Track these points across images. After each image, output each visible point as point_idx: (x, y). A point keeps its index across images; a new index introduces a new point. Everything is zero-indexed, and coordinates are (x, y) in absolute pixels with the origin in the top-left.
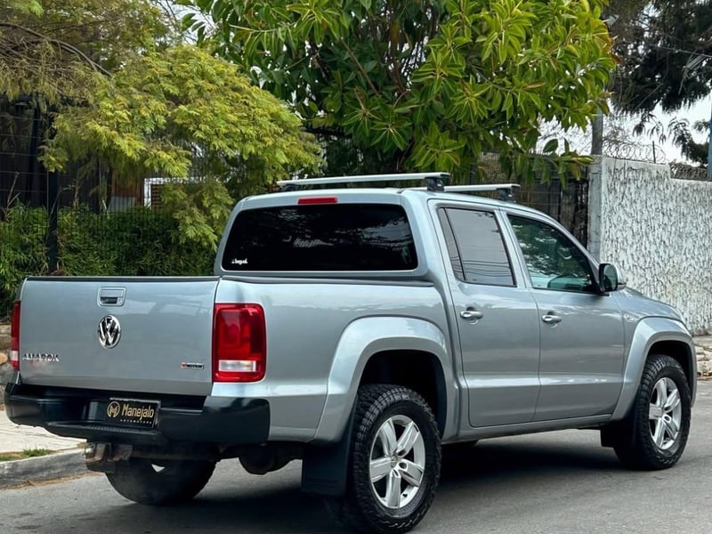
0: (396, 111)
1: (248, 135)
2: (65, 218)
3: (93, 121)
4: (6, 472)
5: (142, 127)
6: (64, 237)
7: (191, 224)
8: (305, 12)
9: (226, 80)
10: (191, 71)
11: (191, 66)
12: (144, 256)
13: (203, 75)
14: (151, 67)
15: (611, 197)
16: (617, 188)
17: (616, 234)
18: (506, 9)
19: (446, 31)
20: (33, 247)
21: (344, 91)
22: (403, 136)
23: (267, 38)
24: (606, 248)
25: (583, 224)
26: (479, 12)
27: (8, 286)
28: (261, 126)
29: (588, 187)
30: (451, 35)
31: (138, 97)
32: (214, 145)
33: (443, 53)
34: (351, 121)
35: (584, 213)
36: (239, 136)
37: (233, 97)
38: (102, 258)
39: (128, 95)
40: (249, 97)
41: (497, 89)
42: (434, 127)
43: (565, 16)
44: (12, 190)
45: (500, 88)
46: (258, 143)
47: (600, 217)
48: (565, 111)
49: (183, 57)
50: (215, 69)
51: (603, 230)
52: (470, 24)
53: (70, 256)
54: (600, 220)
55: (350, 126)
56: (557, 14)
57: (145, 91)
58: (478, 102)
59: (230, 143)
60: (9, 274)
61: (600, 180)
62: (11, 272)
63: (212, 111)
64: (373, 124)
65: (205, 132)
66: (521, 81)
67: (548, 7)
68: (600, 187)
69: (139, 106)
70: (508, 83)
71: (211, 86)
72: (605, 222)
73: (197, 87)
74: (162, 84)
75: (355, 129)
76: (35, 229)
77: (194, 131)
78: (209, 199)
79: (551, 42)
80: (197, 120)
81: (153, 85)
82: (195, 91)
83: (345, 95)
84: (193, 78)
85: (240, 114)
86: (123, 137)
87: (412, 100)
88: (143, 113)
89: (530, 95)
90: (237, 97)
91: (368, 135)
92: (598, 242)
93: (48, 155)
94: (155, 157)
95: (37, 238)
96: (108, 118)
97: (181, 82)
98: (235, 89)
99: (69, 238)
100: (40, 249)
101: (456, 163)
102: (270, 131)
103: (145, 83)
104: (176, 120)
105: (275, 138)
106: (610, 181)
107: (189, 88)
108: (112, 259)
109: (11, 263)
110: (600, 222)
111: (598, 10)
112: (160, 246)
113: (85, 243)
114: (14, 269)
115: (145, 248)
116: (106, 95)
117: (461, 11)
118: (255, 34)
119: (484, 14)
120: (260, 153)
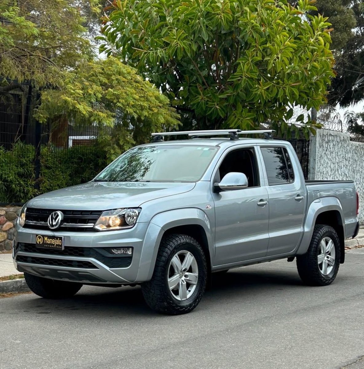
0: (220, 97)
1: (144, 106)
2: (44, 150)
3: (65, 95)
4: (23, 284)
5: (89, 99)
6: (43, 160)
7: (114, 154)
8: (173, 41)
9: (132, 77)
10: (114, 71)
11: (114, 68)
12: (84, 172)
13: (120, 73)
14: (93, 68)
15: (321, 150)
16: (324, 145)
17: (323, 169)
18: (281, 43)
19: (249, 54)
20: (27, 165)
21: (190, 86)
22: (224, 110)
23: (152, 55)
24: (318, 177)
25: (306, 163)
26: (266, 44)
27: (14, 186)
28: (151, 102)
29: (309, 143)
30: (251, 56)
31: (87, 83)
32: (127, 111)
33: (247, 65)
34: (195, 102)
35: (306, 158)
36: (139, 107)
37: (135, 86)
38: (62, 172)
39: (82, 82)
40: (143, 86)
41: (274, 86)
42: (240, 106)
43: (311, 47)
44: (17, 134)
45: (276, 85)
46: (149, 110)
47: (315, 160)
48: (308, 99)
49: (109, 63)
50: (126, 70)
51: (316, 167)
52: (262, 50)
53: (46, 171)
54: (315, 162)
55: (194, 104)
56: (306, 46)
57: (90, 81)
58: (266, 92)
59: (135, 110)
60: (14, 179)
61: (316, 140)
62: (15, 178)
63: (125, 93)
64: (207, 104)
65: (122, 104)
66: (288, 81)
67: (301, 42)
68: (315, 144)
69: (87, 88)
70: (281, 82)
71: (124, 79)
72: (318, 163)
73: (117, 79)
74: (99, 77)
75: (197, 106)
76: (28, 155)
77: (116, 103)
78: (123, 141)
79: (304, 61)
80: (118, 97)
81: (94, 77)
82: (116, 82)
83: (190, 88)
84: (114, 75)
85: (140, 95)
86: (80, 104)
87: (228, 91)
88: (90, 92)
89: (293, 89)
90: (138, 86)
91: (204, 109)
92: (314, 173)
93: (38, 113)
94: (97, 115)
95: (29, 161)
96: (72, 94)
97: (108, 76)
98: (136, 82)
99: (46, 161)
100: (31, 166)
101: (252, 125)
102: (155, 104)
103: (90, 76)
104: (107, 97)
105: (158, 109)
106: (321, 141)
107: (113, 80)
108: (68, 173)
109: (15, 174)
110: (315, 163)
111: (328, 45)
112: (93, 167)
113: (54, 164)
114: (17, 177)
115: (85, 168)
116: (70, 82)
117: (256, 43)
118: (145, 53)
119: (268, 45)
120: (150, 116)
